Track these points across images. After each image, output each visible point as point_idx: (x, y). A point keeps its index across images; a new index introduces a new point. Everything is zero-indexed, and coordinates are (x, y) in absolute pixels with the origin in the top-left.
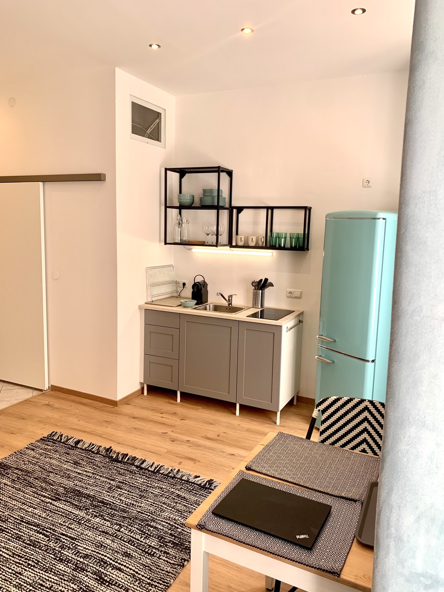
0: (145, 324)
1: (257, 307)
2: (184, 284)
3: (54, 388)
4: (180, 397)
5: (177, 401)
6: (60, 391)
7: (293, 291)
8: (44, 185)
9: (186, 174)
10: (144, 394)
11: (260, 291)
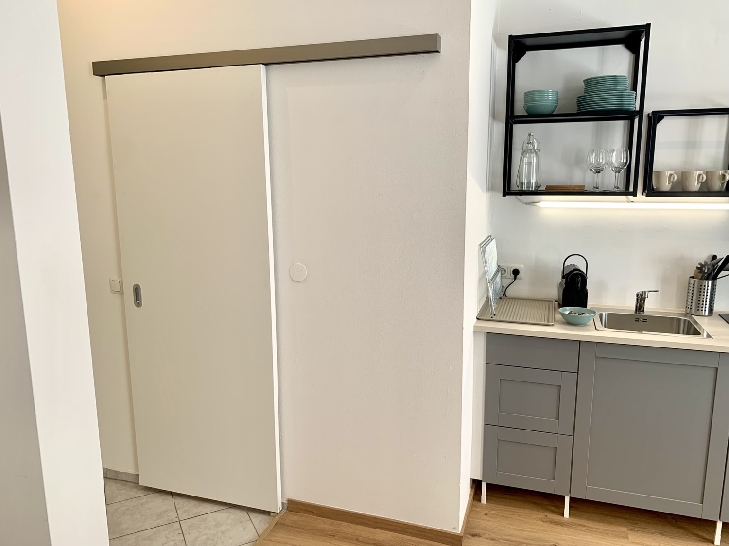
0: (488, 363)
1: (700, 313)
2: (516, 272)
3: (293, 506)
4: (570, 507)
5: (563, 515)
6: (312, 513)
8: (267, 71)
9: (527, 52)
10: (481, 502)
11: (710, 282)
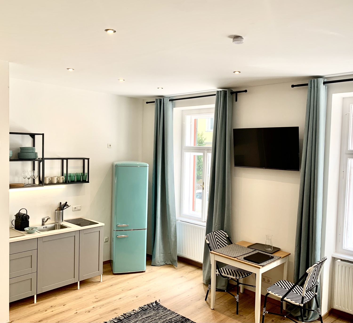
4: (36, 299)
7: (76, 207)
